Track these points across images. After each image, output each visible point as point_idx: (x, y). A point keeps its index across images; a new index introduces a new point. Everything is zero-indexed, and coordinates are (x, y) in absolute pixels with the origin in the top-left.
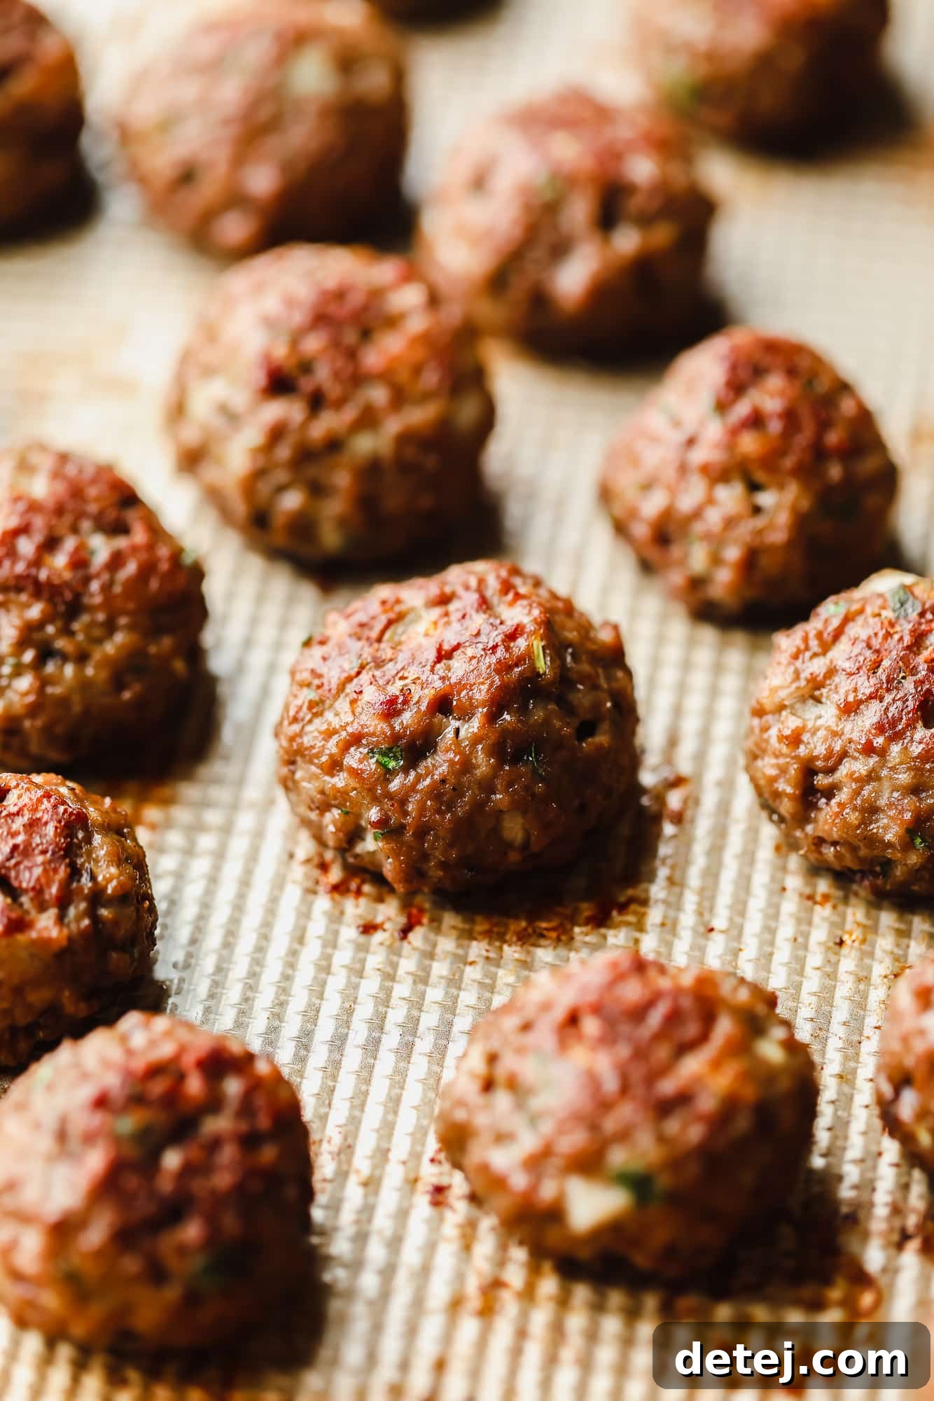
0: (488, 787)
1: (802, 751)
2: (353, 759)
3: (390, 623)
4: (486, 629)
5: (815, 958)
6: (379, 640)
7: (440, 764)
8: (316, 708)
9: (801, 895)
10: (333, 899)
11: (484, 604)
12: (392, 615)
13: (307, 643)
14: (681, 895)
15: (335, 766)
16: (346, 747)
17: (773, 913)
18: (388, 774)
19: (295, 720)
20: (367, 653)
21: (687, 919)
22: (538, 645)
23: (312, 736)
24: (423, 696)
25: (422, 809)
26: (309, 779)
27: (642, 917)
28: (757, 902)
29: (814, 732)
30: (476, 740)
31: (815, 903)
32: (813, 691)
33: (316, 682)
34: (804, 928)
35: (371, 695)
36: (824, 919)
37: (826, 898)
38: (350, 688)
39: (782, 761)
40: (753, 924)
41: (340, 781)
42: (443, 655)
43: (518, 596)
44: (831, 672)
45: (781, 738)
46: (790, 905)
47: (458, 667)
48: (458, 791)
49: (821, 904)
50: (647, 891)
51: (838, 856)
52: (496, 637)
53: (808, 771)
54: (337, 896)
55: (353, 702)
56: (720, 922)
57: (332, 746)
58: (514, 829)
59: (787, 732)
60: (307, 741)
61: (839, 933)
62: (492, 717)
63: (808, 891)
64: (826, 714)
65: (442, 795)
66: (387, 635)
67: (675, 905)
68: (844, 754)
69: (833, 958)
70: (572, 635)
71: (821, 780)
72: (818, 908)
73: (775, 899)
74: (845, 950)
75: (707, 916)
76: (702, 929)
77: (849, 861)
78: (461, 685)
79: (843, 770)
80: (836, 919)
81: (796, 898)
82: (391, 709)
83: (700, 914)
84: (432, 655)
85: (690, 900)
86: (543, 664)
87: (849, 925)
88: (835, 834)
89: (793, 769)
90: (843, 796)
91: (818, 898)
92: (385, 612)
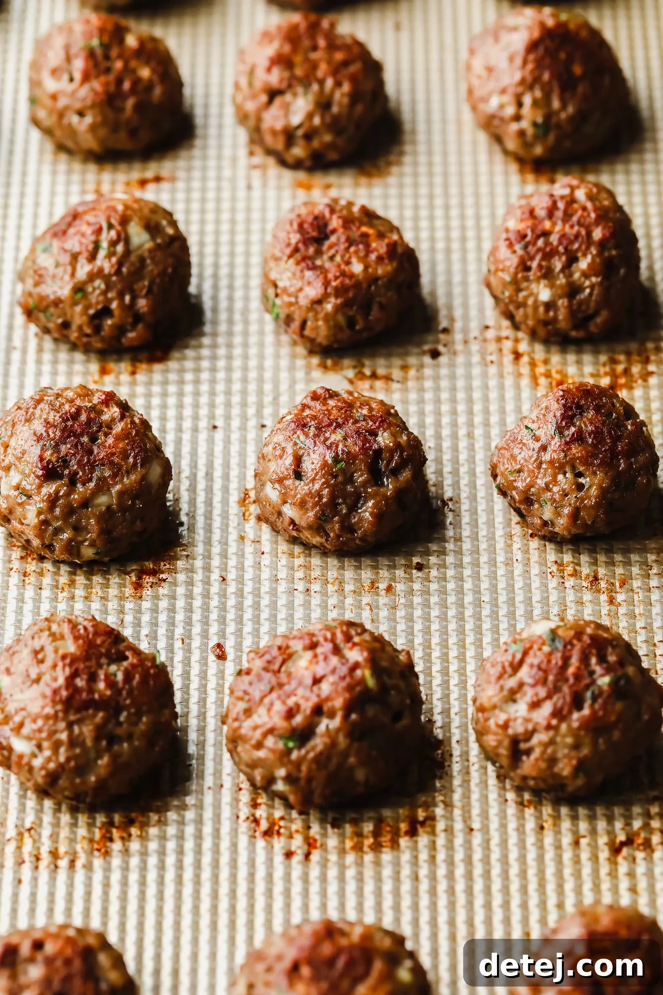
0: (345, 754)
1: (510, 731)
2: (270, 742)
3: (284, 662)
4: (339, 665)
5: (531, 840)
6: (279, 671)
7: (318, 743)
8: (248, 712)
9: (516, 803)
10: (266, 840)
11: (337, 650)
12: (285, 656)
13: (240, 673)
14: (452, 812)
15: (259, 745)
16: (265, 735)
17: (503, 815)
18: (289, 751)
19: (236, 719)
20: (274, 681)
21: (458, 826)
22: (367, 673)
23: (246, 727)
24: (307, 707)
25: (310, 770)
26: (245, 752)
27: (433, 828)
28: (493, 811)
29: (515, 719)
30: (338, 730)
31: (525, 806)
32: (512, 696)
33: (247, 698)
34: (522, 821)
35: (278, 707)
36: (531, 815)
37: (530, 802)
38: (267, 701)
39: (499, 737)
40: (494, 824)
41: (261, 754)
42: (317, 681)
43: (355, 644)
44: (521, 685)
45: (498, 725)
46: (512, 809)
47: (325, 688)
48: (329, 758)
49: (528, 807)
50: (433, 812)
51: (536, 784)
52: (344, 670)
53: (515, 742)
54: (267, 838)
55: (269, 710)
56: (476, 825)
57: (258, 734)
58: (360, 775)
59: (501, 722)
60: (243, 731)
61: (540, 822)
62: (346, 717)
63: (519, 799)
64: (520, 709)
65: (322, 760)
66: (283, 669)
67: (450, 818)
68: (534, 731)
69: (540, 837)
70: (384, 664)
71: (523, 746)
72: (526, 809)
73: (503, 807)
74: (546, 832)
75: (468, 823)
76: (467, 830)
77: (542, 785)
78: (328, 699)
79: (535, 740)
80: (537, 814)
81: (514, 805)
82: (290, 714)
83: (465, 821)
84: (309, 681)
85: (457, 812)
86: (371, 682)
87: (545, 817)
88: (534, 774)
89: (506, 742)
90: (537, 753)
91: (526, 803)
92: (281, 654)
